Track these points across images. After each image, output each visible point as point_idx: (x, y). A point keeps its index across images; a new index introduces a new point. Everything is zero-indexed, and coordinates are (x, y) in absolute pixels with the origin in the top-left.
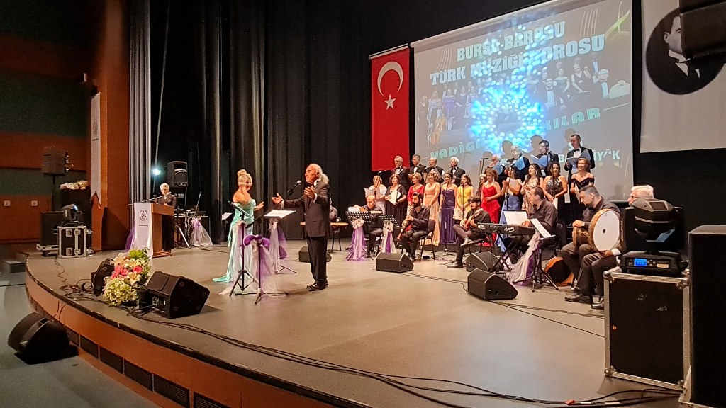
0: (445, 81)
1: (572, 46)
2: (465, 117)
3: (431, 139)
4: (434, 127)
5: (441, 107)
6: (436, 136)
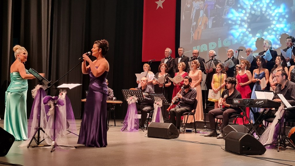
2: (224, 17)
3: (194, 36)
4: (196, 25)
5: (204, 8)
6: (198, 32)
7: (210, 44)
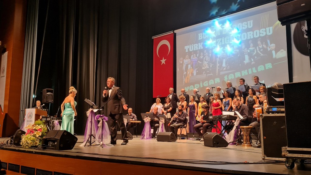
0: (192, 50)
1: (256, 32)
2: (203, 68)
3: (185, 80)
4: (187, 74)
5: (191, 63)
6: (188, 78)
7: (196, 85)
